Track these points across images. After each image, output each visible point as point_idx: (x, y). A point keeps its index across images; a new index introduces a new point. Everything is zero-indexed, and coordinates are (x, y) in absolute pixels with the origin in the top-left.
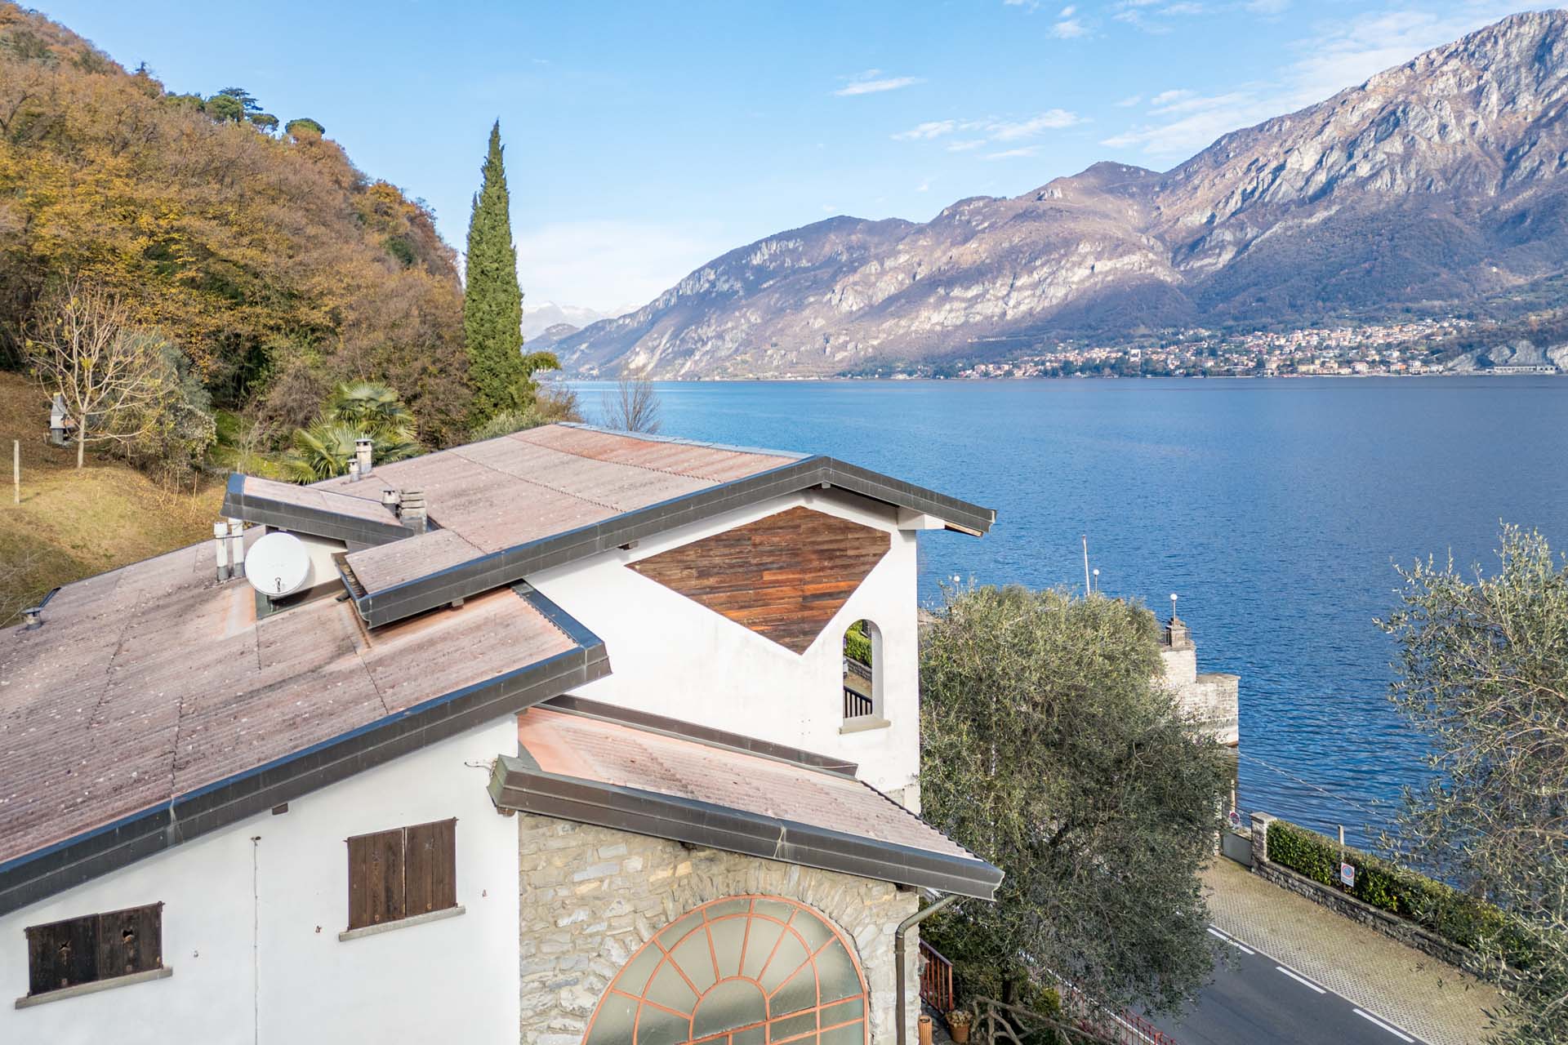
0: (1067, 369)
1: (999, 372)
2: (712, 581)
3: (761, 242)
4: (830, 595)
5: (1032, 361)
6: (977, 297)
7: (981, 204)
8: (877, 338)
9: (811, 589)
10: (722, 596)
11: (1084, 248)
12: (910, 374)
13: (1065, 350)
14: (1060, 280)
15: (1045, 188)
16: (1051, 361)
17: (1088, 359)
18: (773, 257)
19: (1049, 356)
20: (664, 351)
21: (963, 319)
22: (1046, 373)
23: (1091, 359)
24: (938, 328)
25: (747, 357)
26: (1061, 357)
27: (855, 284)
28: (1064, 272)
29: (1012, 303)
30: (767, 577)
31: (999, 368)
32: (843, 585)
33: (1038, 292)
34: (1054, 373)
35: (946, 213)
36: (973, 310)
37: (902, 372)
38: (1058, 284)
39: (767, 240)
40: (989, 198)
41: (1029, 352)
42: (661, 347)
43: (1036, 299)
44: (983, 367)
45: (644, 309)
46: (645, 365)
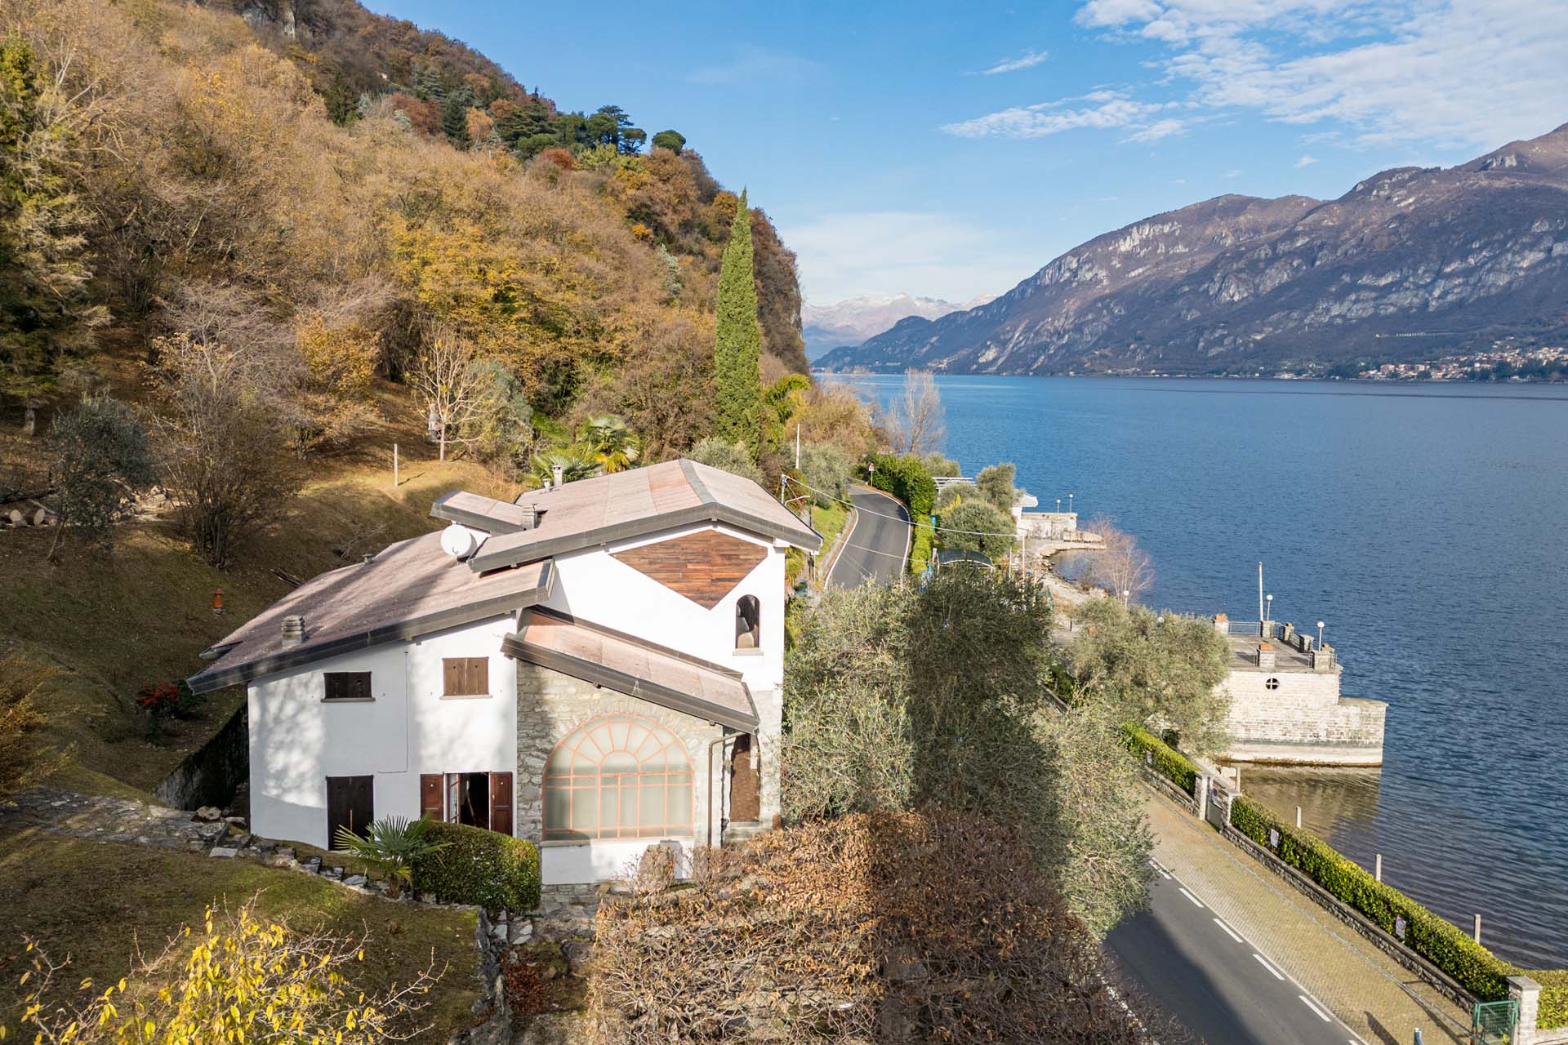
0: (1502, 372)
1: (1411, 373)
2: (657, 566)
3: (1131, 226)
4: (729, 580)
5: (1457, 361)
6: (1392, 284)
7: (1407, 176)
8: (1260, 332)
9: (716, 575)
10: (663, 575)
11: (1539, 227)
12: (1299, 373)
13: (1502, 349)
14: (1504, 266)
15: (1494, 155)
16: (1481, 362)
17: (1531, 360)
18: (1145, 243)
19: (1481, 355)
20: (1016, 345)
21: (1370, 311)
22: (1472, 375)
23: (1535, 359)
24: (1339, 321)
25: (1107, 352)
26: (1496, 356)
27: (1240, 271)
28: (1509, 256)
29: (1436, 293)
30: (690, 566)
31: (1413, 369)
32: (737, 575)
33: (1472, 280)
34: (1484, 376)
35: (1360, 188)
36: (1386, 301)
37: (1287, 371)
38: (1500, 270)
39: (1139, 224)
40: (1418, 169)
41: (1453, 350)
42: (1014, 340)
43: (1469, 289)
44: (1391, 367)
45: (999, 300)
46: (995, 360)
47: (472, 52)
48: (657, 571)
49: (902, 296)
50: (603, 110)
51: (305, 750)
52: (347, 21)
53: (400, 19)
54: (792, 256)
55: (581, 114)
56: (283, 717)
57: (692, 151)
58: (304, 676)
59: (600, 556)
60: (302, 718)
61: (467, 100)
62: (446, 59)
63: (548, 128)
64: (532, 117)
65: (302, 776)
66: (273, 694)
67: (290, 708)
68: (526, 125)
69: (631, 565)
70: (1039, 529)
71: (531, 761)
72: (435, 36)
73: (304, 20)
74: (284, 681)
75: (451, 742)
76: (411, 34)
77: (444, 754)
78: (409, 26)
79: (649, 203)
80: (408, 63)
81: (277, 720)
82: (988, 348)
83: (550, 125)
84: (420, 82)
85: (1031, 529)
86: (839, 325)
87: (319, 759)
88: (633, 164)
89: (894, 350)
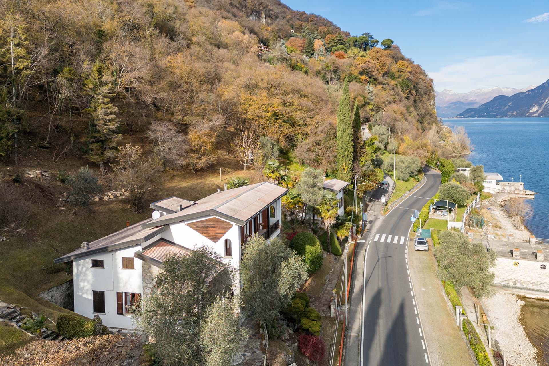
2: (199, 228)
4: (222, 234)
9: (218, 232)
10: (201, 231)
20: (546, 105)
30: (209, 229)
45: (538, 87)
46: (537, 111)
47: (324, 19)
48: (199, 230)
49: (497, 87)
50: (364, 35)
51: (88, 283)
52: (283, 15)
53: (301, 11)
54: (432, 80)
55: (357, 37)
56: (82, 272)
57: (396, 45)
58: (88, 260)
59: (182, 224)
60: (88, 272)
61: (316, 37)
62: (314, 22)
63: (344, 43)
64: (338, 40)
65: (87, 290)
66: (80, 265)
67: (84, 269)
68: (336, 43)
69: (192, 228)
70: (504, 189)
71: (147, 291)
72: (313, 15)
73: (268, 17)
74: (82, 261)
75: (126, 283)
76: (304, 16)
77: (124, 287)
78: (304, 13)
79: (368, 68)
80: (301, 26)
81: (81, 273)
82: (534, 106)
83: (345, 42)
84: (304, 32)
85: (501, 189)
86: (470, 100)
87: (92, 285)
88: (365, 55)
89: (492, 109)
